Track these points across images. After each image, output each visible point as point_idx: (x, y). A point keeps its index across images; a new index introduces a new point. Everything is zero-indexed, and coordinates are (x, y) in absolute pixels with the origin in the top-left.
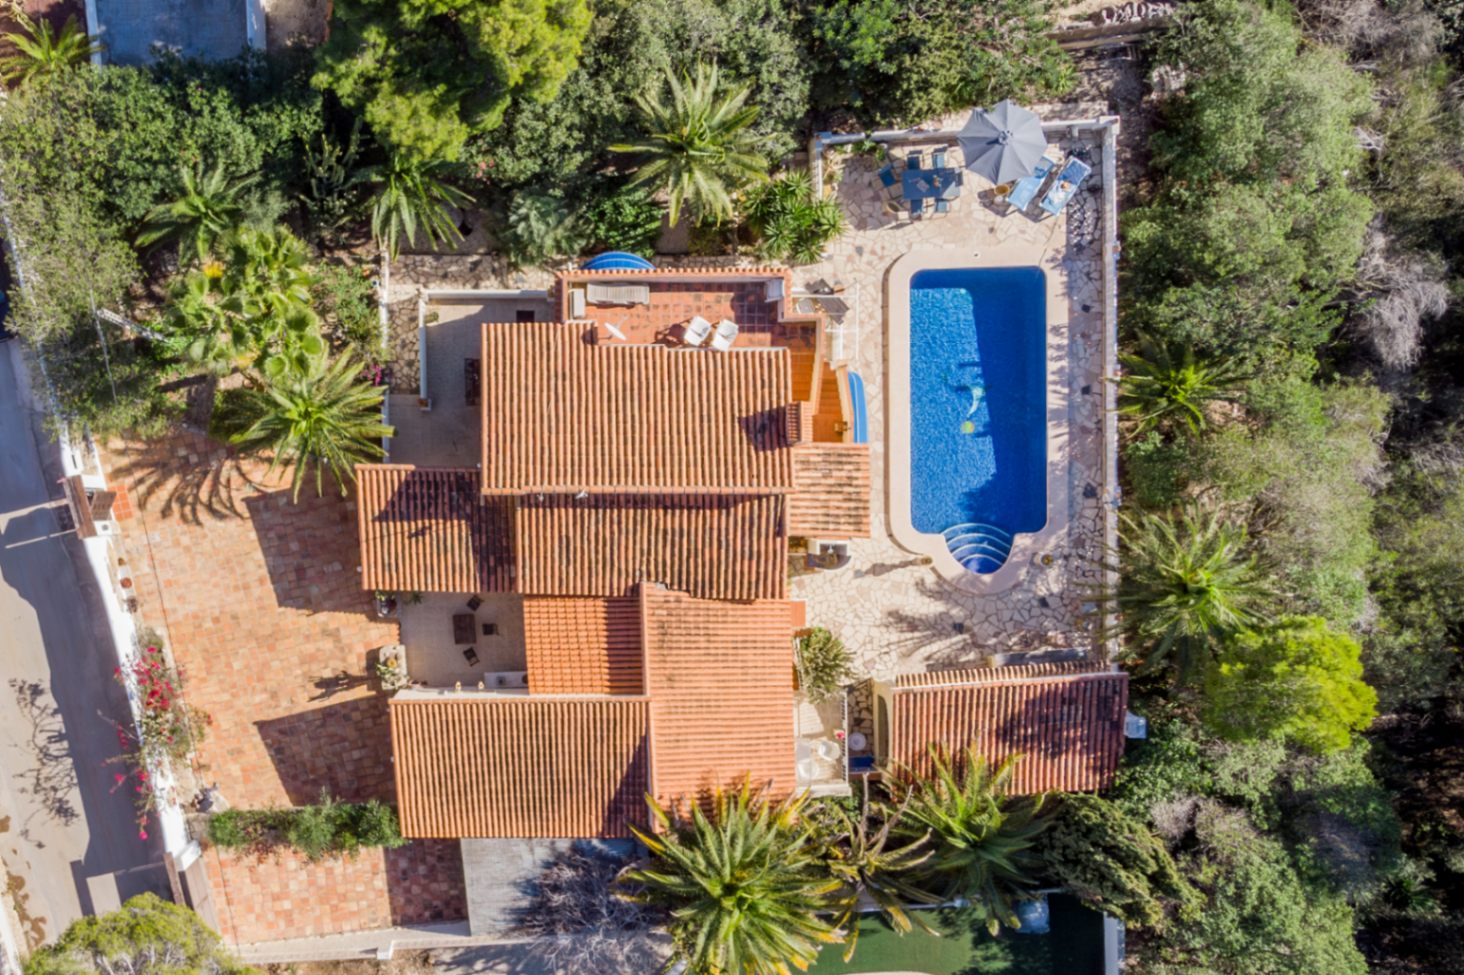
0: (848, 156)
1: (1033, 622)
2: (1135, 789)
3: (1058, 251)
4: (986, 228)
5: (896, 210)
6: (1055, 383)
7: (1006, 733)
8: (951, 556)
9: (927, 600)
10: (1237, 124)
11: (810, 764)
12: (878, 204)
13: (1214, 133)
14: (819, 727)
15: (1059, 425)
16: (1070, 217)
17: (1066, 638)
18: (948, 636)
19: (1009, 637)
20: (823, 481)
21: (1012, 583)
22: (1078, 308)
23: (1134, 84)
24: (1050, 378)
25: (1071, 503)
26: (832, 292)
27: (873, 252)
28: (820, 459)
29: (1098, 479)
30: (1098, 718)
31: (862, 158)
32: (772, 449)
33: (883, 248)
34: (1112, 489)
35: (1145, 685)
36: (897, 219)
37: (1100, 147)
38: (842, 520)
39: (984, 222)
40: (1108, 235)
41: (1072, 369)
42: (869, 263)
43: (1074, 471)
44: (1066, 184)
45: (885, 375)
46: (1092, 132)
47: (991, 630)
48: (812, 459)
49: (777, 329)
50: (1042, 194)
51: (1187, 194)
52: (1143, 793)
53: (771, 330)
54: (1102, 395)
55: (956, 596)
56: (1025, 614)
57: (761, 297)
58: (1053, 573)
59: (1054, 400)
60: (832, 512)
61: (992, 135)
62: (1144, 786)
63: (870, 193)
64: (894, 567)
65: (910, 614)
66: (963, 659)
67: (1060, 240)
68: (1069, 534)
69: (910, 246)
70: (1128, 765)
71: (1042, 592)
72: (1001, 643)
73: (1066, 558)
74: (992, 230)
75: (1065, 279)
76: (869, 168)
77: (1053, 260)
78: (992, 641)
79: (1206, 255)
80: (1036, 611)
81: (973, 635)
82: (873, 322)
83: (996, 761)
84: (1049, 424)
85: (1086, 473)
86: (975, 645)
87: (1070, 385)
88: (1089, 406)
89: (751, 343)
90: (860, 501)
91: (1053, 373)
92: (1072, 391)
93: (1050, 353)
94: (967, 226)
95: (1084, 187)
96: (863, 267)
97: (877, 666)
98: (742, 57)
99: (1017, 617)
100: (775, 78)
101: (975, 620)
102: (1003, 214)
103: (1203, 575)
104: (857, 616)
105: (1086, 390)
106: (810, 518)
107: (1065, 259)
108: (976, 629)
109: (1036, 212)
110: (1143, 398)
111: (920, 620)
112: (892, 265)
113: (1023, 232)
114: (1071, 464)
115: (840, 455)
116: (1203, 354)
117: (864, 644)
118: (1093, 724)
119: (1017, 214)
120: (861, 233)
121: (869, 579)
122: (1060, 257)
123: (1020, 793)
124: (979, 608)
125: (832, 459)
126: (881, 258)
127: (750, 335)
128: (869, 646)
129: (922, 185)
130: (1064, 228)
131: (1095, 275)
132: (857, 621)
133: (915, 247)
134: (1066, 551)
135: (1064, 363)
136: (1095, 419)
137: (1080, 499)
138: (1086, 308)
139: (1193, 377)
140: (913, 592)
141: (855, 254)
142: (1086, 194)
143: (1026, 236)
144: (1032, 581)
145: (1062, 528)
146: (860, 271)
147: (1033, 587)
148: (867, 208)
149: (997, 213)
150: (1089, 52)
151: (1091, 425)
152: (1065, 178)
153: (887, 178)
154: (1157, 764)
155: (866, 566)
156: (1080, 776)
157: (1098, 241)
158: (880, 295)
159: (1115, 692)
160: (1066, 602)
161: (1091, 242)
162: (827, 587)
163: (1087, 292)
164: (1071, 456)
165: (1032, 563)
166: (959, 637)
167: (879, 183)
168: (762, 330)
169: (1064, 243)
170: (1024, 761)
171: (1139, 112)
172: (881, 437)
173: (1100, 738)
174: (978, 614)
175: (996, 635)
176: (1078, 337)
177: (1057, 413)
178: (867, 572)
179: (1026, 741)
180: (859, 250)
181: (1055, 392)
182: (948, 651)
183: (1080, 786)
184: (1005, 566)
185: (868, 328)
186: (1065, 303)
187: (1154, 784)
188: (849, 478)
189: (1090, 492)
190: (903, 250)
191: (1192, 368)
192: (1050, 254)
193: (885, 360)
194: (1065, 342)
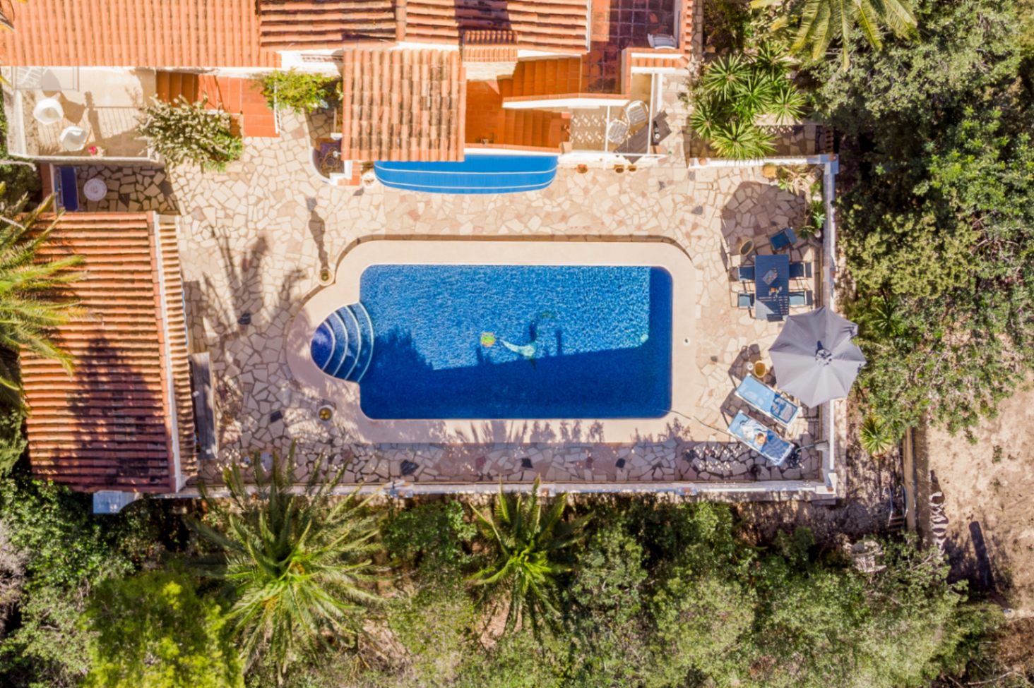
0: (808, 197)
1: (252, 404)
2: (29, 503)
3: (687, 432)
4: (717, 354)
5: (743, 252)
6: (536, 426)
7: (100, 350)
8: (333, 311)
9: (279, 282)
10: (821, 608)
11: (56, 115)
12: (751, 232)
13: (813, 585)
14: (107, 133)
15: (487, 432)
16: (725, 446)
17: (233, 443)
18: (236, 308)
19: (235, 378)
20: (416, 98)
21: (301, 380)
22: (622, 454)
23: (861, 526)
24: (542, 423)
25: (396, 447)
26: (654, 144)
27: (695, 226)
28: (445, 94)
29: (423, 477)
30: (121, 460)
31: (805, 214)
32: (457, 18)
33: (699, 238)
34: (410, 489)
35: (178, 536)
36: (732, 254)
37: (802, 478)
38: (365, 123)
39: (724, 351)
40: (703, 485)
41: (550, 447)
42: (682, 222)
43: (433, 450)
44: (762, 439)
45: (552, 238)
46: (818, 469)
47: (242, 357)
48: (445, 83)
49: (612, 50)
50: (754, 414)
51: (746, 565)
52: (25, 511)
53: (612, 42)
54: (521, 481)
55: (285, 316)
56: (263, 395)
57: (655, 30)
58: (312, 427)
59: (514, 427)
60: (376, 108)
61: (828, 344)
62: (33, 513)
63: (764, 224)
64: (321, 245)
65: (263, 262)
66: (207, 323)
67: (699, 434)
68: (358, 445)
69: (701, 268)
70: (61, 495)
71: (290, 415)
72: (227, 367)
73: (331, 442)
74: (714, 359)
75: (655, 440)
76: (792, 221)
77: (677, 426)
78: (229, 357)
79: (677, 580)
80: (265, 408)
81: (236, 335)
82: (614, 225)
83: (63, 340)
84: (488, 422)
85: (430, 464)
86: (224, 338)
87: (534, 445)
88: (508, 466)
89: (597, 16)
90: (390, 148)
91: (547, 426)
92: (526, 447)
93: (571, 423)
94: (721, 332)
95: (759, 461)
96: (679, 215)
97: (196, 223)
98: (946, 21)
99: (258, 386)
100: (918, 63)
101: (254, 338)
102: (731, 373)
103: (299, 578)
104: (259, 200)
105: (527, 463)
106: (367, 78)
107: (678, 441)
108: (243, 338)
109: (733, 409)
110: (514, 521)
111: (256, 275)
112: (679, 246)
113: (711, 394)
114: (442, 446)
115: (449, 122)
116: (565, 581)
117: (224, 208)
118: (113, 455)
119: (731, 387)
120: (719, 213)
121: (305, 216)
122: (680, 434)
123: (24, 371)
124: (270, 343)
125: (444, 111)
126: (688, 236)
127: (606, 15)
128: (221, 214)
129: (771, 276)
130: (713, 439)
131: (658, 473)
132: (253, 200)
133: (699, 273)
134: (338, 442)
135: (559, 438)
136: (493, 473)
137: (400, 457)
138: (621, 463)
139: (538, 571)
140: (289, 266)
141: (695, 205)
142: (750, 463)
143: (705, 397)
144: (302, 403)
145: (366, 437)
146: (675, 210)
147: (295, 405)
148: (748, 220)
149: (734, 366)
150: (898, 478)
151: (486, 469)
152: (770, 438)
153: (781, 241)
154: (61, 528)
155: (321, 213)
156: (47, 442)
157: (698, 476)
158: (646, 233)
159: (153, 478)
160: (277, 443)
161: (695, 469)
162: (294, 166)
163: (640, 464)
164: (451, 446)
165: (324, 402)
166: (233, 318)
167: (774, 231)
168: (612, 31)
169: (696, 439)
170: (64, 374)
171: (832, 531)
172: (477, 233)
173: (96, 463)
174: (262, 341)
175: (237, 362)
176: (588, 454)
177: (500, 430)
178: (313, 213)
179: (89, 375)
180: (698, 211)
181: (525, 427)
182: (217, 306)
183: (34, 442)
184: (321, 371)
185: (607, 220)
186: (628, 440)
187: (35, 525)
188: (420, 134)
189: (407, 469)
190: (697, 260)
191: (548, 570)
192: (684, 423)
193: (570, 238)
194: (583, 439)
